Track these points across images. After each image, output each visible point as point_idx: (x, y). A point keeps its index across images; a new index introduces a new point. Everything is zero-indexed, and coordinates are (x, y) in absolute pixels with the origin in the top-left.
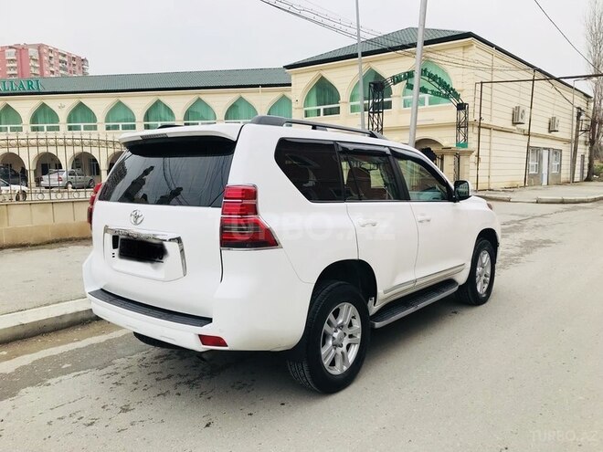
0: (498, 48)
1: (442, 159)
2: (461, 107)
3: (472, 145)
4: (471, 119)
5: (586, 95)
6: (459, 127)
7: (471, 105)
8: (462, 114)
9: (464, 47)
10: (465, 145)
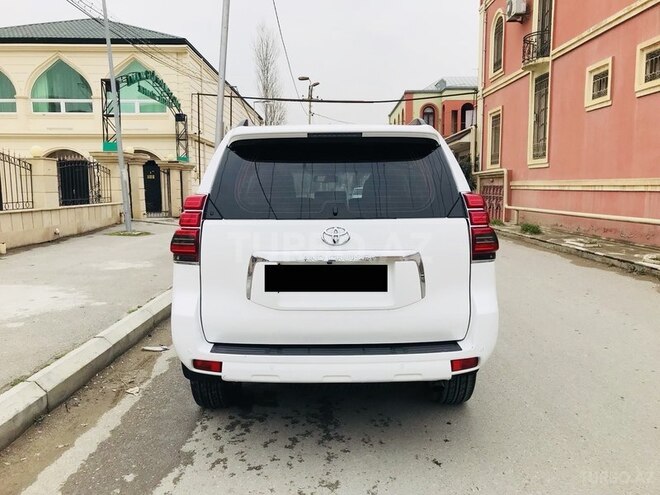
0: (205, 60)
1: (168, 174)
2: (180, 118)
3: (193, 160)
4: (190, 132)
5: (259, 117)
6: (178, 140)
7: (189, 117)
8: (181, 126)
9: (177, 53)
10: (186, 159)
